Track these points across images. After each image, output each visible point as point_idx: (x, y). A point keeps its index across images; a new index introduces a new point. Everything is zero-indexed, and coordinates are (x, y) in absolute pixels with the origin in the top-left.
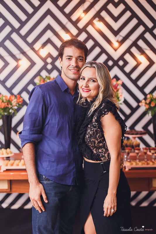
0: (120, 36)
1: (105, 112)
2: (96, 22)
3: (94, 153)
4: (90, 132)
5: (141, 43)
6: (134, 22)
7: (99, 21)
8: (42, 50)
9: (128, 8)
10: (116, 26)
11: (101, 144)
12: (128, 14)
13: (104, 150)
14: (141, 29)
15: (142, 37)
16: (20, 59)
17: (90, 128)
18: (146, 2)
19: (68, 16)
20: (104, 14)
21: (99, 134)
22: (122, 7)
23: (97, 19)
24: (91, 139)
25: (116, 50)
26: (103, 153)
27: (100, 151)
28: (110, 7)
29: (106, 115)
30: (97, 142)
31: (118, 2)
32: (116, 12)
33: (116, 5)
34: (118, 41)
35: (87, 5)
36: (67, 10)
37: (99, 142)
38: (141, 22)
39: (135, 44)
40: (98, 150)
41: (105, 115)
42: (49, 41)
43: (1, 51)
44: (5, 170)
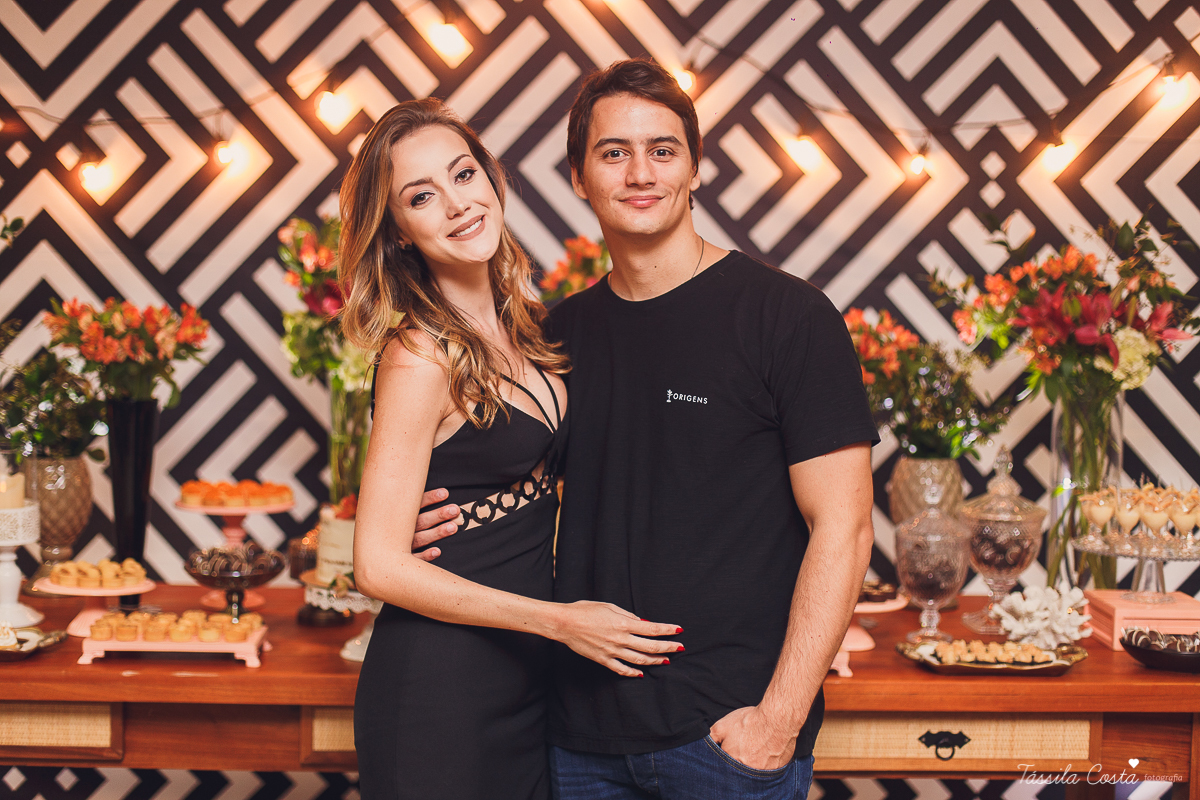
0: (705, 42)
5: (802, 78)
14: (806, 11)
15: (807, 49)
16: (221, 138)
34: (690, 67)
39: (773, 82)
42: (363, 56)
43: (133, 96)
44: (101, 654)
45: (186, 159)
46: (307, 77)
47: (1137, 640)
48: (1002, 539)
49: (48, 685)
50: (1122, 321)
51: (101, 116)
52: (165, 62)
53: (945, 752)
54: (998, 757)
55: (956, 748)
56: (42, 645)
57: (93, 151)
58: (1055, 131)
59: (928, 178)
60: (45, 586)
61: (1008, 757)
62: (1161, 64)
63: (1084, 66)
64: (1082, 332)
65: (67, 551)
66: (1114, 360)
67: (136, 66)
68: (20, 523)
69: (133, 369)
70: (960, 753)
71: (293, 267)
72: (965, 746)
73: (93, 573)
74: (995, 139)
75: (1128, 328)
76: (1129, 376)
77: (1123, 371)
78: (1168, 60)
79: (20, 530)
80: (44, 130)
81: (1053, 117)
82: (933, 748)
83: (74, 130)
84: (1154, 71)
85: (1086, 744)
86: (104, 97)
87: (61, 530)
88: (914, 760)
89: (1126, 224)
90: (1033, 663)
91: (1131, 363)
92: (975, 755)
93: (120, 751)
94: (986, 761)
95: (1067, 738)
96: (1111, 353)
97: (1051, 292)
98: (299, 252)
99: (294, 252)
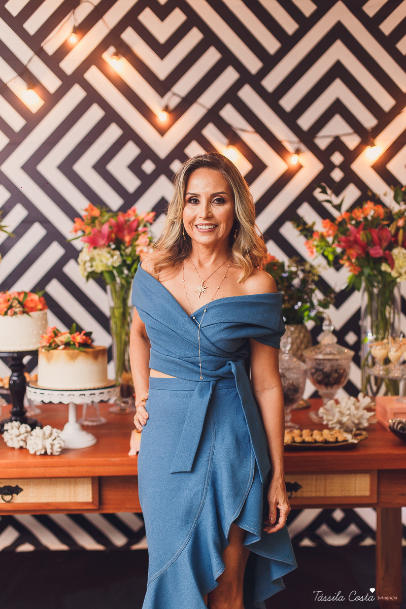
0: (174, 94)
2: (109, 57)
5: (229, 113)
6: (211, 57)
7: (116, 54)
9: (193, 20)
10: (162, 68)
12: (194, 37)
14: (230, 76)
15: (231, 97)
18: (242, 5)
19: (35, 42)
20: (129, 36)
22: (177, 18)
23: (112, 49)
25: (162, 132)
28: (147, 17)
31: (167, 4)
32: (162, 30)
33: (162, 13)
34: (166, 109)
35: (83, 11)
36: (32, 25)
38: (228, 59)
39: (213, 116)
47: (397, 426)
48: (327, 369)
50: (396, 243)
54: (318, 496)
55: (293, 492)
58: (371, 139)
59: (300, 167)
63: (386, 102)
64: (373, 250)
66: (392, 265)
70: (296, 494)
72: (300, 490)
74: (338, 144)
75: (400, 247)
77: (397, 272)
81: (370, 130)
85: (368, 487)
90: (337, 442)
91: (401, 267)
92: (305, 495)
94: (311, 498)
95: (357, 484)
96: (390, 261)
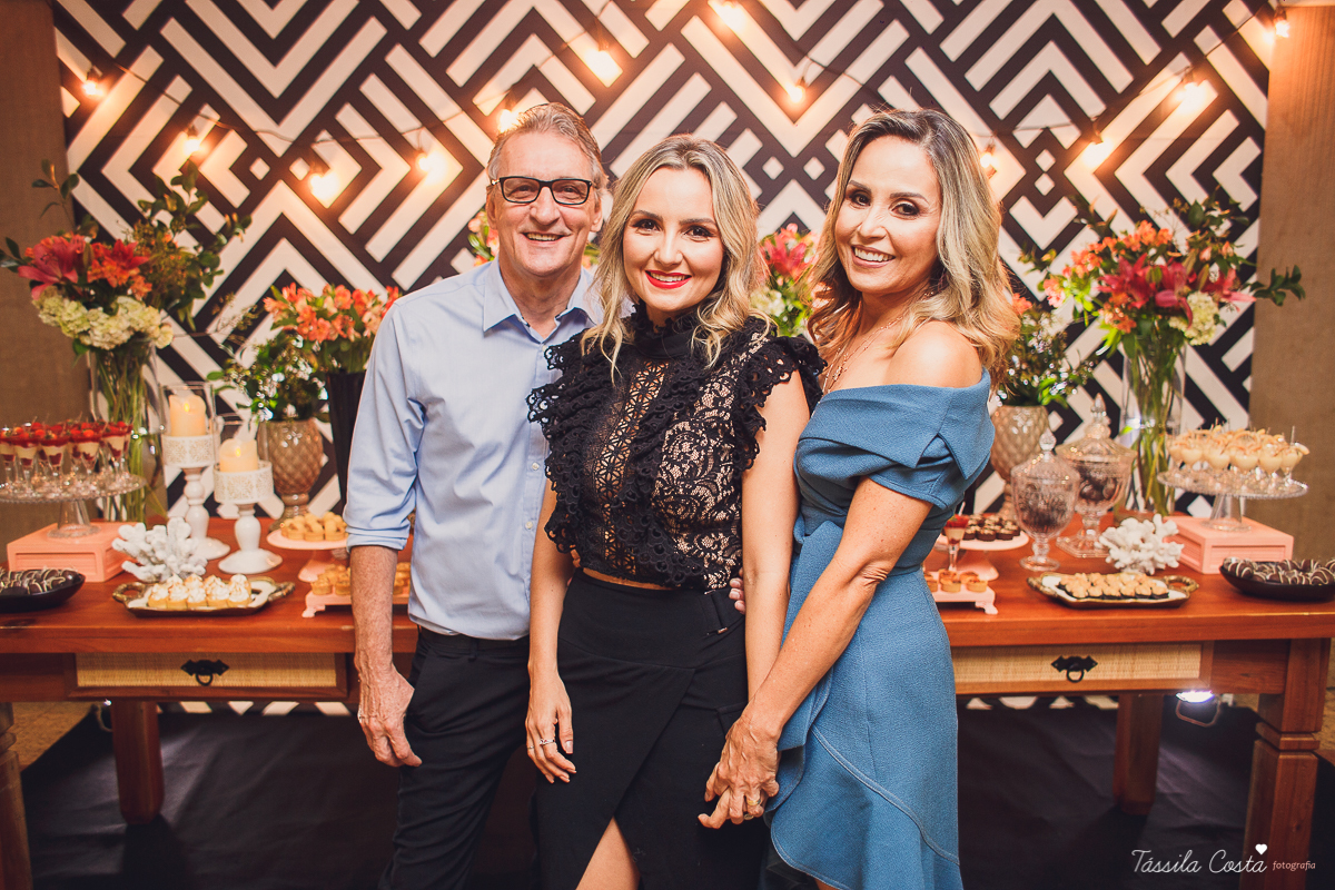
0: (813, 61)
1: (779, 371)
3: (681, 552)
4: (691, 452)
5: (892, 91)
8: (505, 113)
10: (797, 22)
11: (722, 515)
13: (725, 541)
14: (895, 35)
15: (895, 66)
16: (421, 151)
17: (691, 435)
21: (726, 470)
24: (694, 488)
25: (794, 118)
26: (720, 553)
27: (707, 542)
29: (780, 385)
30: (711, 502)
34: (802, 82)
37: (719, 507)
38: (894, 9)
39: (868, 94)
40: (699, 541)
41: (776, 384)
42: (533, 79)
43: (348, 117)
44: (323, 608)
45: (393, 167)
46: (489, 97)
48: (1100, 477)
49: (275, 639)
50: (1194, 287)
51: (324, 135)
52: (373, 88)
53: (1075, 675)
54: (1120, 678)
55: (1085, 671)
56: (270, 599)
57: (319, 164)
58: (1096, 132)
59: (994, 171)
60: (276, 539)
61: (1129, 677)
62: (1183, 74)
63: (1119, 77)
64: (1162, 296)
65: (304, 497)
66: (1188, 320)
67: (350, 93)
68: (254, 483)
69: (344, 347)
70: (1088, 675)
71: (481, 252)
72: (1093, 669)
73: (317, 528)
74: (1046, 139)
75: (1199, 293)
76: (1200, 333)
77: (1195, 330)
78: (1188, 70)
79: (255, 489)
80: (279, 149)
81: (1095, 119)
82: (1064, 672)
83: (303, 147)
84: (1177, 80)
85: (1197, 665)
86: (326, 120)
87: (297, 481)
88: (1047, 683)
89: (1196, 203)
91: (1203, 324)
92: (1101, 677)
93: (345, 690)
94: (1111, 682)
95: (1182, 660)
96: (1188, 314)
97: (1131, 262)
98: (486, 239)
99: (482, 240)
